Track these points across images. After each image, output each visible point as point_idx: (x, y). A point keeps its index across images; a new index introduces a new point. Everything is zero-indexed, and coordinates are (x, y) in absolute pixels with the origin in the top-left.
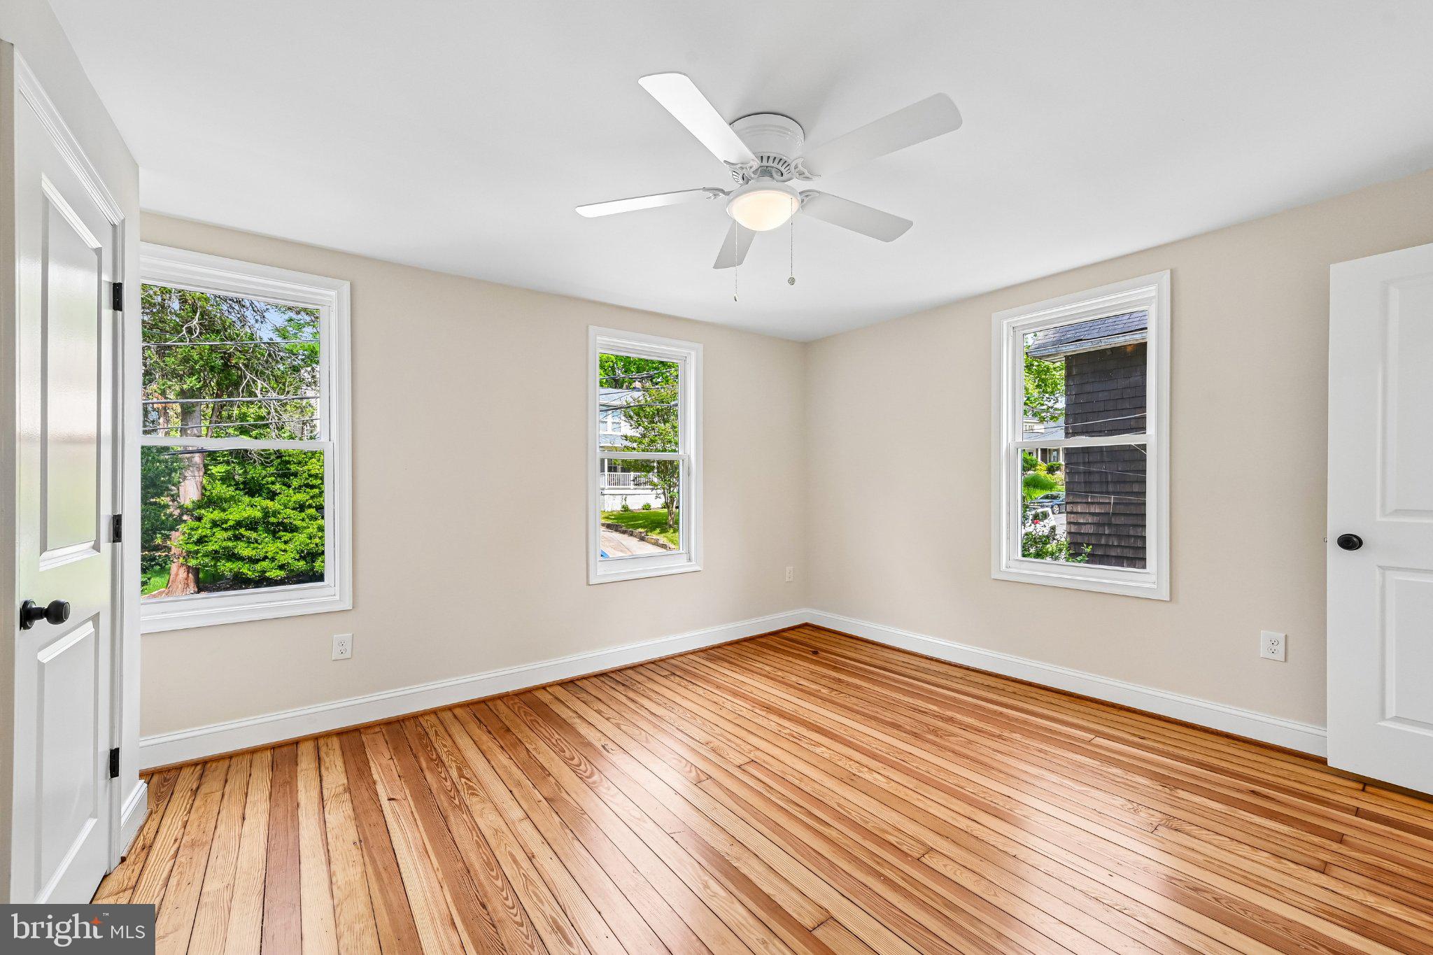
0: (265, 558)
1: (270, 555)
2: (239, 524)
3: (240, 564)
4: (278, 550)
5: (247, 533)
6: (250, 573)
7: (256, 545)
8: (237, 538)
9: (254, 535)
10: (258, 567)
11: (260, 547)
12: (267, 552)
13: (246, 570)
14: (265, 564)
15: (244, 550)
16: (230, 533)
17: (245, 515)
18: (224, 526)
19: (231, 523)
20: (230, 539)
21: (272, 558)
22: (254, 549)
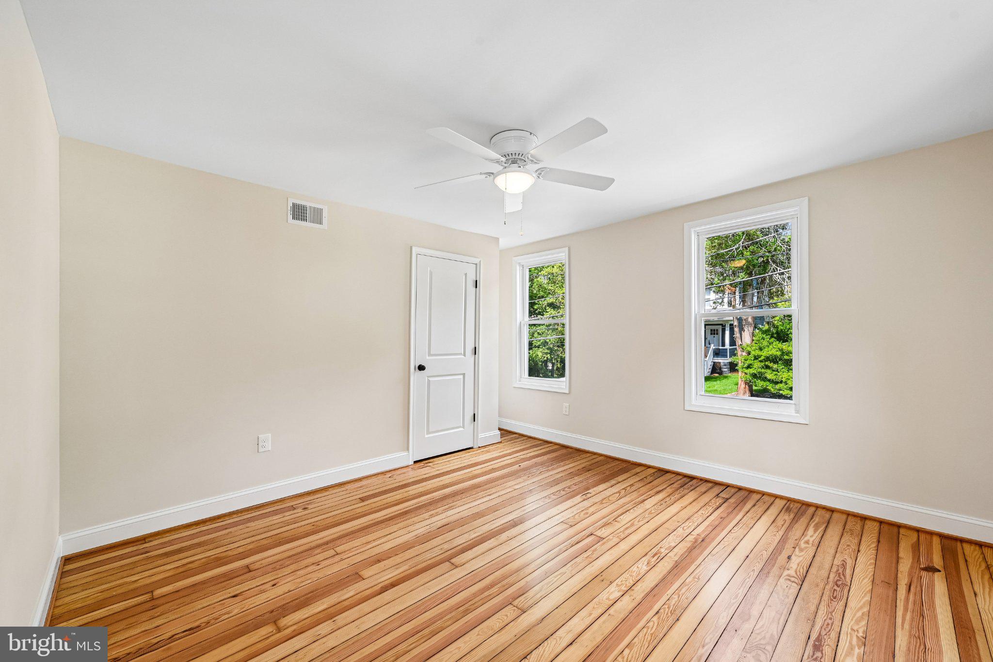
0: (781, 382)
1: (784, 380)
2: (767, 359)
3: (768, 383)
4: (789, 378)
5: (771, 365)
6: (772, 390)
7: (776, 373)
8: (767, 367)
9: (775, 366)
10: (778, 386)
11: (779, 374)
12: (782, 378)
13: (770, 387)
14: (781, 385)
15: (770, 375)
16: (763, 364)
17: (770, 353)
18: (760, 359)
19: (763, 358)
20: (763, 367)
21: (786, 382)
22: (775, 375)
